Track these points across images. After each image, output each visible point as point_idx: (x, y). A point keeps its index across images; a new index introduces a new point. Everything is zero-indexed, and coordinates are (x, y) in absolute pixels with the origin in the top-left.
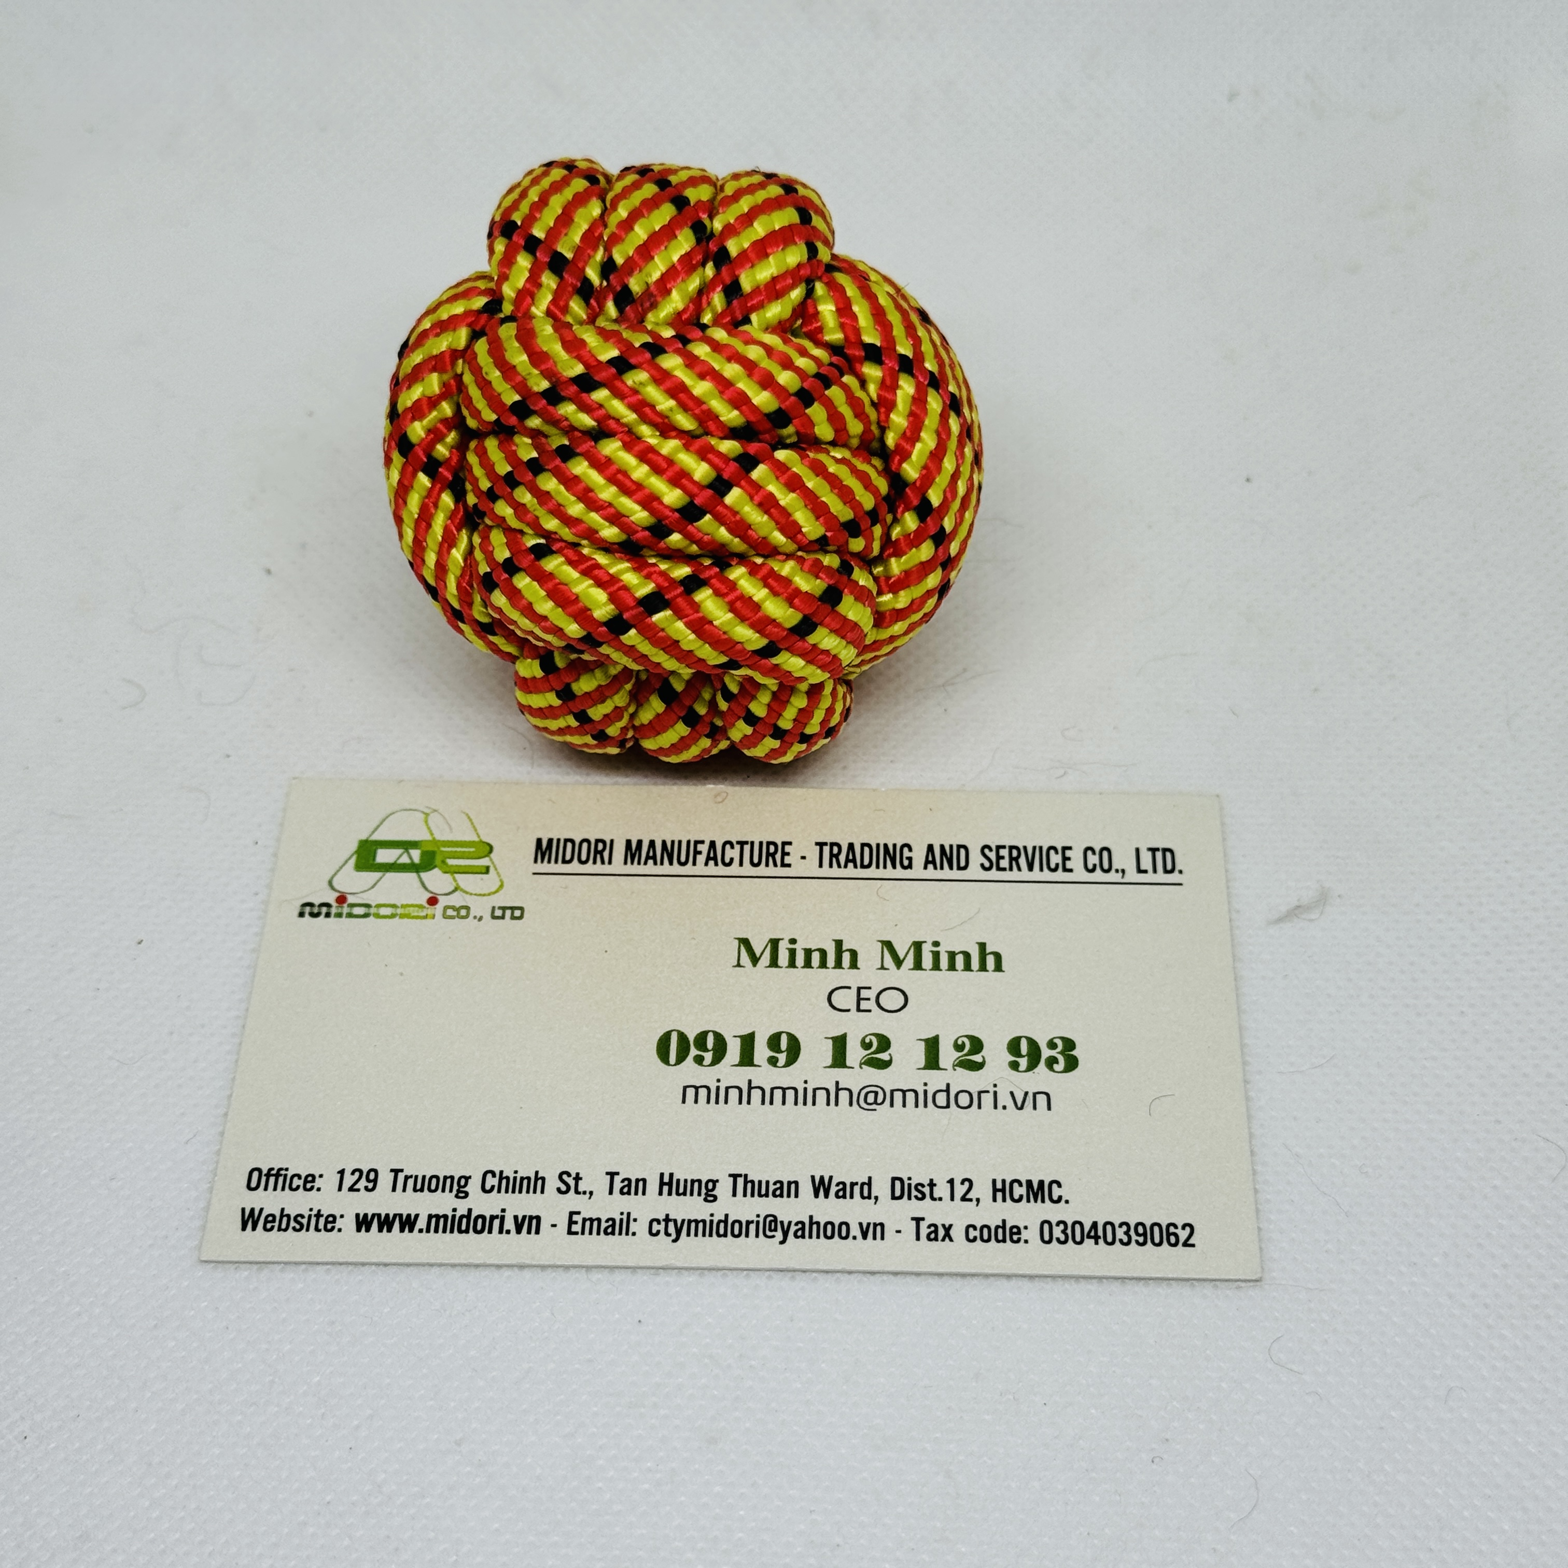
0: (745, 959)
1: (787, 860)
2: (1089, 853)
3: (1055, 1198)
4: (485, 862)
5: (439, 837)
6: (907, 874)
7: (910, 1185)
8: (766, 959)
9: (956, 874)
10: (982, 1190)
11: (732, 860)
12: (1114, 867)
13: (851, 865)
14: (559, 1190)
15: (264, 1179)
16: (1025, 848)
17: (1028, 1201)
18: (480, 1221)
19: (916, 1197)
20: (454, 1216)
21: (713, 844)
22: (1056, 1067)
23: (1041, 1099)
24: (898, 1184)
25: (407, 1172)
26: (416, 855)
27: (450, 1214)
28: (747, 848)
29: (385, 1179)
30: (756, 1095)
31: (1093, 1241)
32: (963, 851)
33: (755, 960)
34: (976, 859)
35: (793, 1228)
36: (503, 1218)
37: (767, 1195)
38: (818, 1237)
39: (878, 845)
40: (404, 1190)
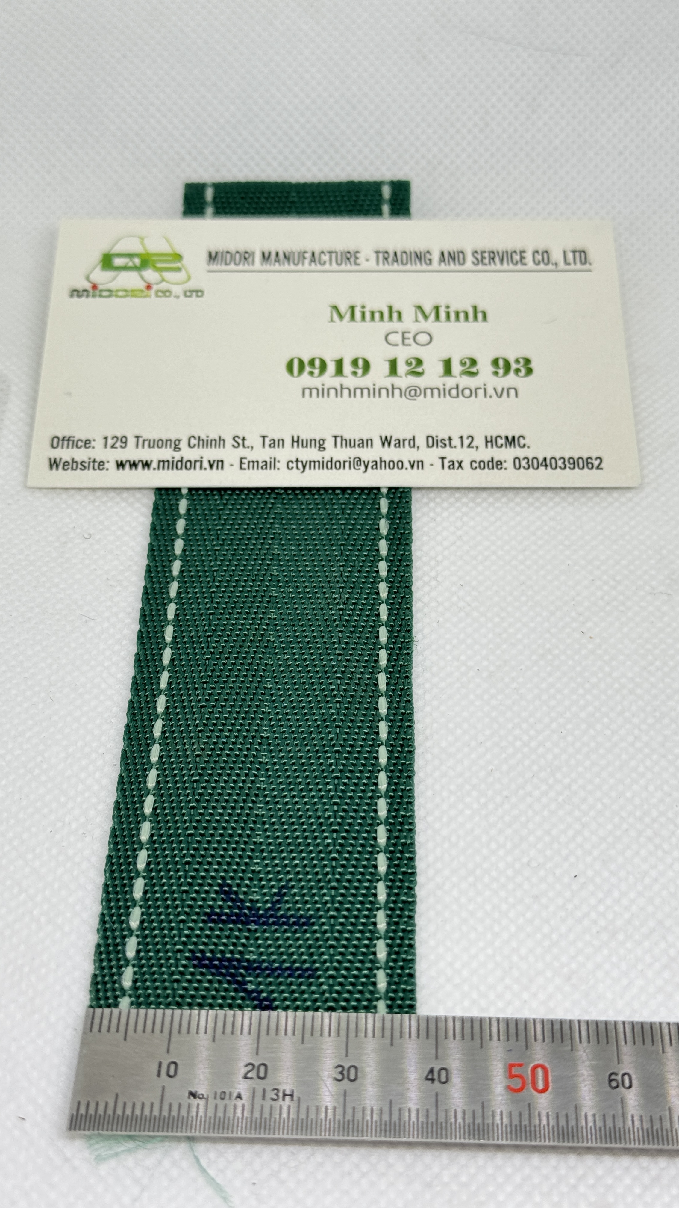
1: (358, 261)
4: (178, 265)
7: (437, 440)
8: (348, 317)
9: (458, 267)
10: (479, 441)
15: (61, 442)
19: (441, 446)
20: (173, 462)
23: (512, 392)
28: (334, 255)
29: (132, 441)
30: (346, 392)
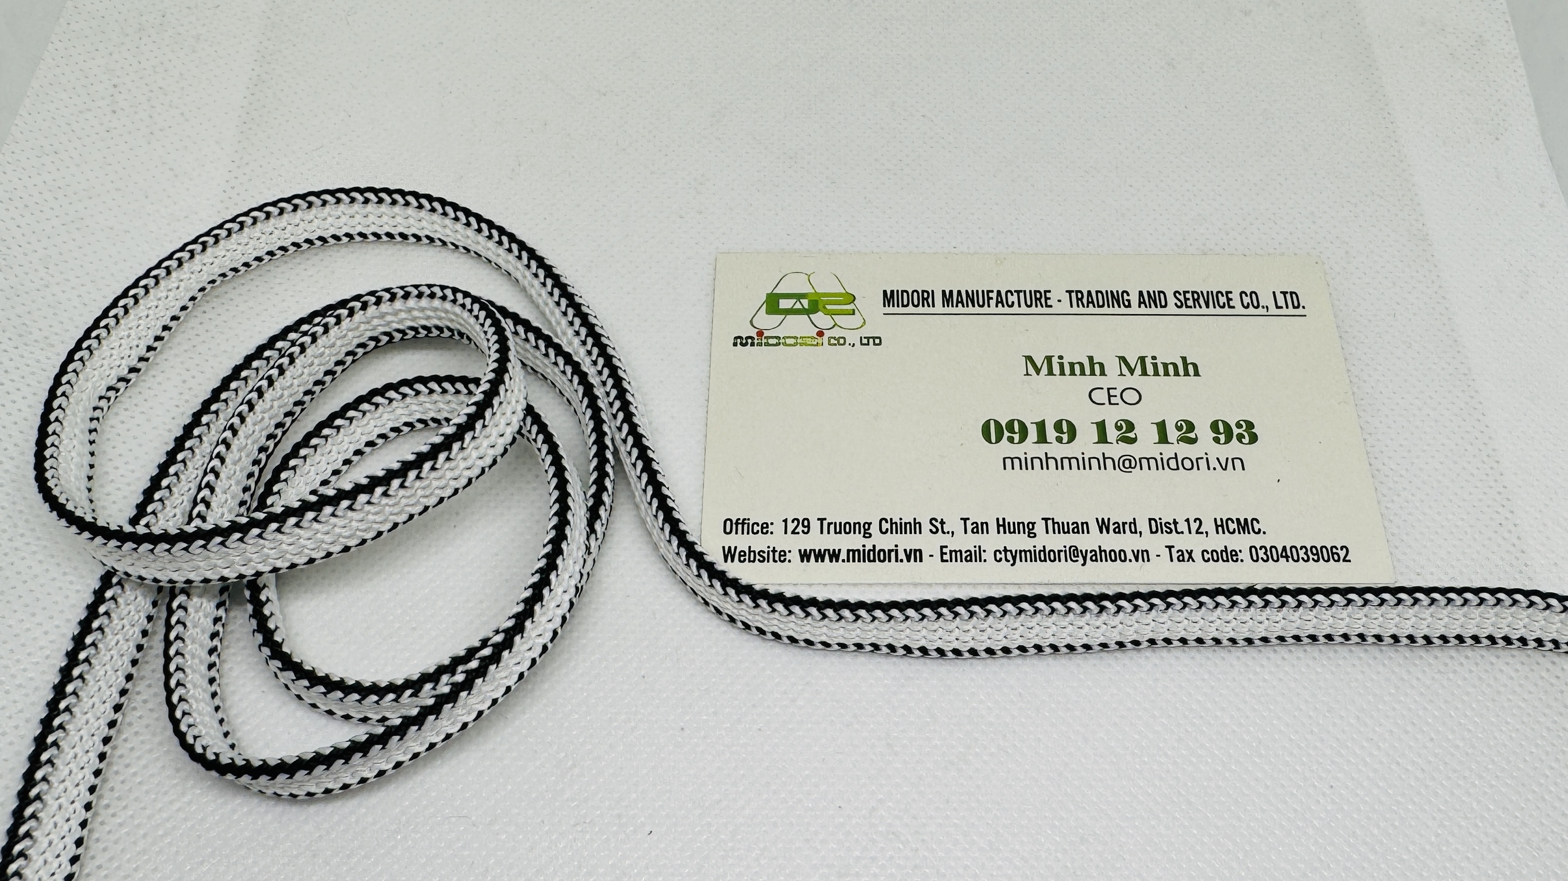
0: (1031, 370)
2: (1243, 295)
3: (1257, 530)
5: (820, 290)
6: (1128, 311)
11: (1013, 303)
12: (1261, 305)
13: (1091, 305)
14: (931, 531)
16: (1202, 292)
17: (1239, 533)
18: (882, 553)
21: (999, 292)
22: (1243, 440)
24: (1153, 522)
25: (829, 520)
26: (805, 303)
27: (861, 548)
31: (1285, 559)
32: (1162, 295)
33: (1038, 371)
34: (1172, 300)
35: (1089, 555)
36: (897, 551)
37: (1068, 532)
38: (1106, 560)
39: (1107, 291)
40: (829, 533)
